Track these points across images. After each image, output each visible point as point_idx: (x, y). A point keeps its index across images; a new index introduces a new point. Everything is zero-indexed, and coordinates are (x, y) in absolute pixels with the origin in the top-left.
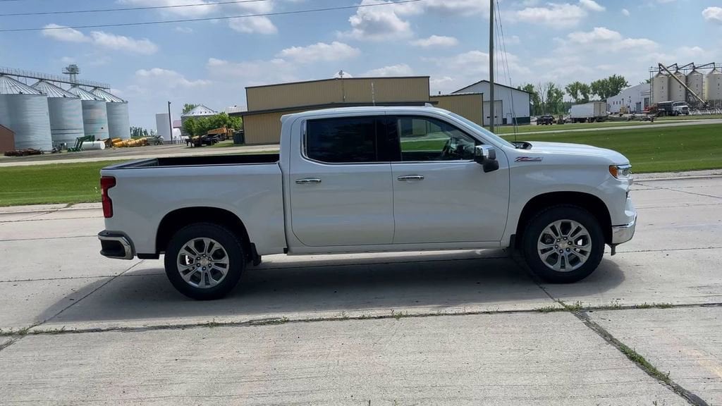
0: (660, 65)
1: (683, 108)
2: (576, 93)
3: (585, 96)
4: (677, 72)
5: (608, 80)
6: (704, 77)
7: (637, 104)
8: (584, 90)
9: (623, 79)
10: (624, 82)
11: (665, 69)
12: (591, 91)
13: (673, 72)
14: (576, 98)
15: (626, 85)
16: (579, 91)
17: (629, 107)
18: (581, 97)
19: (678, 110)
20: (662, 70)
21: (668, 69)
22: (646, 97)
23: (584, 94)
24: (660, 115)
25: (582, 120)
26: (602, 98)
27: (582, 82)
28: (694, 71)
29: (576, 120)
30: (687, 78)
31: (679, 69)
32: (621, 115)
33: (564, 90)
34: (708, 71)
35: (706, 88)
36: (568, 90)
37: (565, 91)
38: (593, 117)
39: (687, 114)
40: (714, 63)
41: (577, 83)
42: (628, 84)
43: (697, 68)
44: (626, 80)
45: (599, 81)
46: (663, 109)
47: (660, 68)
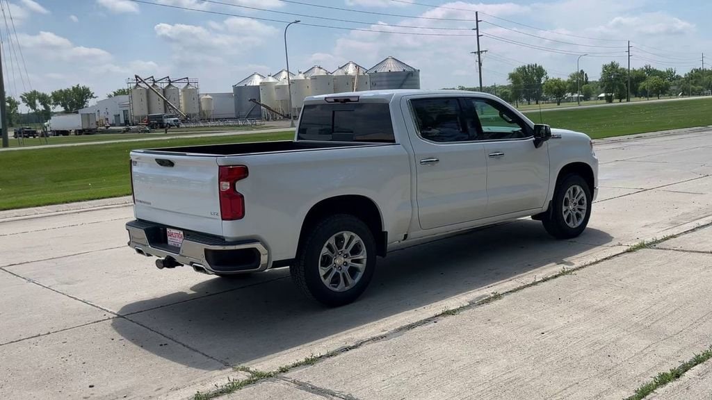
0: (136, 77)
1: (174, 121)
2: (34, 103)
3: (45, 106)
4: (154, 85)
5: (71, 90)
6: (180, 91)
7: (115, 116)
8: (44, 100)
9: (88, 89)
10: (89, 93)
11: (142, 81)
12: (52, 102)
13: (151, 85)
14: (35, 109)
15: (92, 96)
16: (37, 101)
17: (107, 119)
18: (40, 107)
19: (169, 122)
20: (140, 82)
21: (146, 81)
22: (125, 109)
23: (44, 104)
24: (152, 126)
25: (65, 133)
26: (66, 108)
27: (41, 91)
28: (170, 85)
29: (58, 133)
30: (164, 91)
31: (156, 82)
32: (107, 127)
33: (18, 99)
34: (182, 86)
35: (182, 101)
36: (24, 100)
37: (20, 100)
38: (81, 128)
39: (178, 126)
40: (187, 78)
41: (35, 91)
42: (94, 95)
43: (172, 82)
44: (91, 91)
45: (61, 91)
46: (156, 122)
47: (137, 80)
